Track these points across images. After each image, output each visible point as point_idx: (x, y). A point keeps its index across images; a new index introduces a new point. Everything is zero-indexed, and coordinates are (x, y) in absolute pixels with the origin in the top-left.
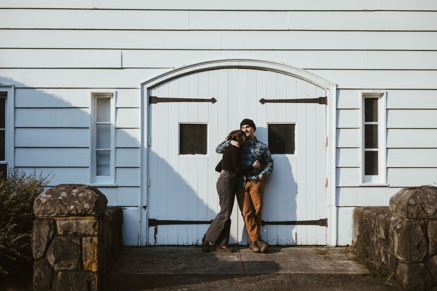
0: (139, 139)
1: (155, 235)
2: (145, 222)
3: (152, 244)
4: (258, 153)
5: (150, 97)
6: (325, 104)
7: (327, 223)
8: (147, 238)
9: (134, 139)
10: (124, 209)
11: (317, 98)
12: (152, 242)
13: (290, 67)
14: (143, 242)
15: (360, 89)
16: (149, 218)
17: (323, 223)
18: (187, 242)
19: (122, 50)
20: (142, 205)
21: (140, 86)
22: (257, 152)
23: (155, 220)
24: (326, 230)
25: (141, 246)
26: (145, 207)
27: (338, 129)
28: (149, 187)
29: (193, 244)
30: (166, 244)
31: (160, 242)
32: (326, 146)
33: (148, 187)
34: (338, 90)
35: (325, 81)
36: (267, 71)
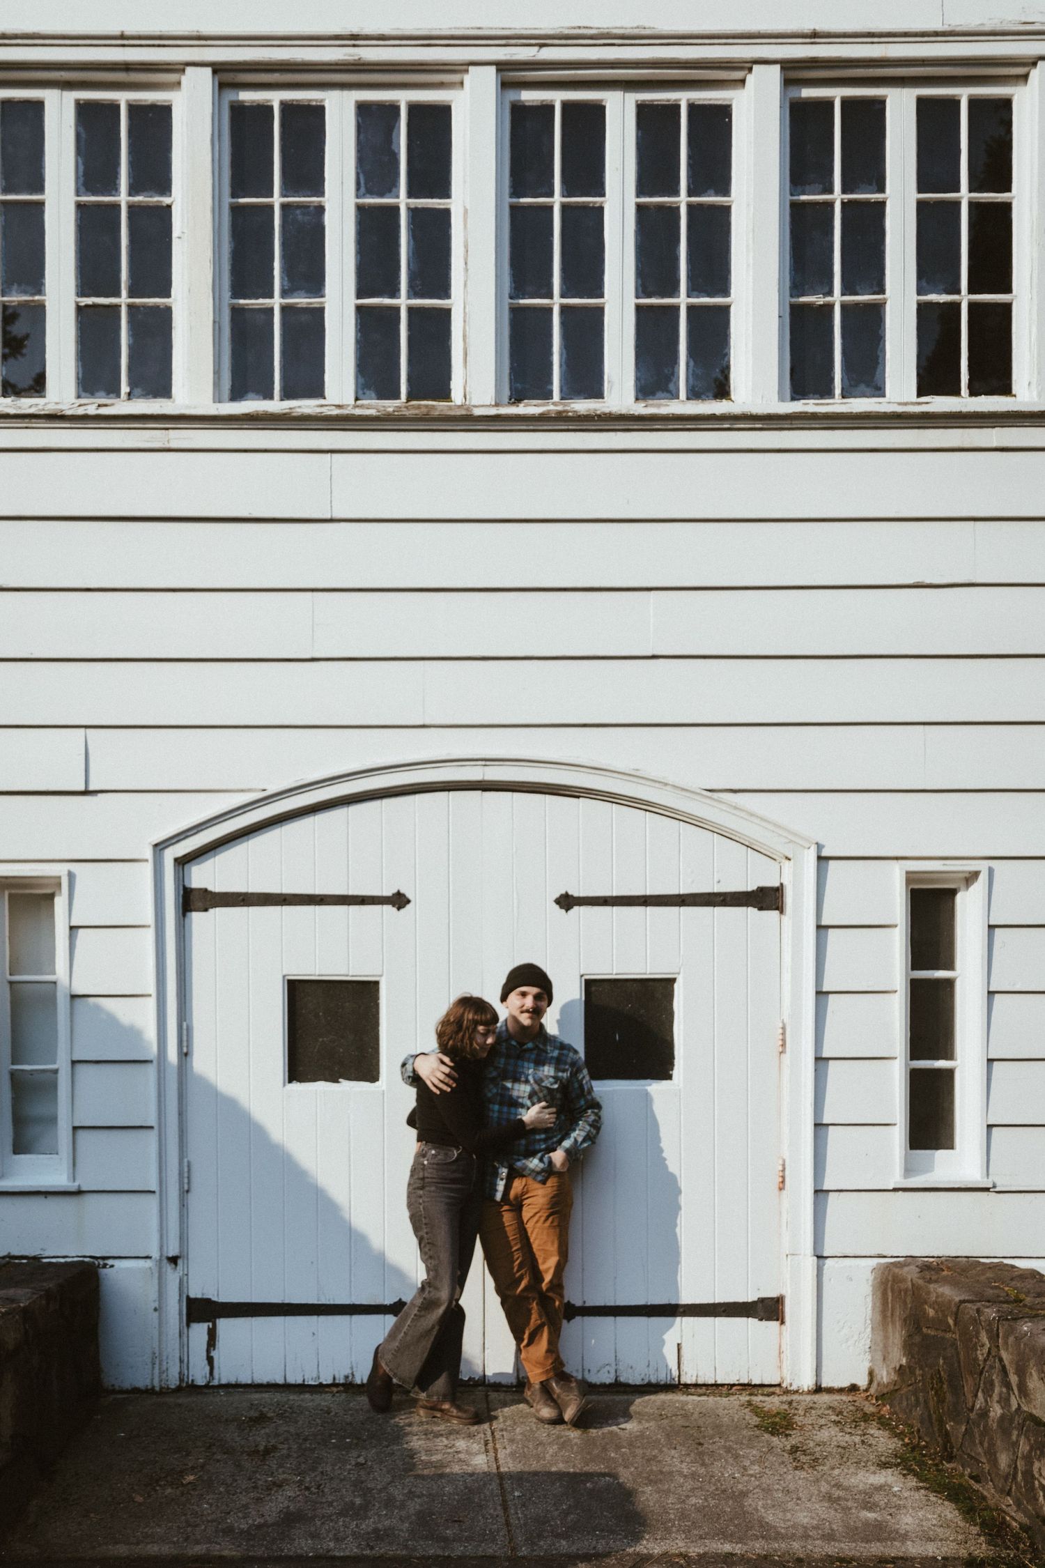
0: (151, 1034)
1: (208, 1351)
2: (174, 1309)
3: (201, 1381)
4: (551, 1080)
5: (185, 889)
6: (777, 909)
7: (783, 1312)
8: (181, 1361)
9: (133, 1034)
10: (105, 1266)
11: (749, 889)
12: (199, 1374)
13: (660, 782)
14: (170, 1376)
15: (897, 858)
16: (188, 1297)
17: (770, 1309)
18: (315, 1375)
19: (88, 731)
20: (165, 1254)
21: (148, 853)
22: (547, 1077)
23: (208, 1301)
24: (781, 1334)
25: (161, 1388)
26: (174, 1260)
27: (821, 994)
28: (188, 1191)
29: (337, 1381)
30: (245, 1379)
31: (225, 1374)
32: (781, 1053)
33: (185, 1192)
34: (823, 863)
35: (781, 832)
36: (578, 797)
